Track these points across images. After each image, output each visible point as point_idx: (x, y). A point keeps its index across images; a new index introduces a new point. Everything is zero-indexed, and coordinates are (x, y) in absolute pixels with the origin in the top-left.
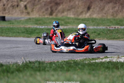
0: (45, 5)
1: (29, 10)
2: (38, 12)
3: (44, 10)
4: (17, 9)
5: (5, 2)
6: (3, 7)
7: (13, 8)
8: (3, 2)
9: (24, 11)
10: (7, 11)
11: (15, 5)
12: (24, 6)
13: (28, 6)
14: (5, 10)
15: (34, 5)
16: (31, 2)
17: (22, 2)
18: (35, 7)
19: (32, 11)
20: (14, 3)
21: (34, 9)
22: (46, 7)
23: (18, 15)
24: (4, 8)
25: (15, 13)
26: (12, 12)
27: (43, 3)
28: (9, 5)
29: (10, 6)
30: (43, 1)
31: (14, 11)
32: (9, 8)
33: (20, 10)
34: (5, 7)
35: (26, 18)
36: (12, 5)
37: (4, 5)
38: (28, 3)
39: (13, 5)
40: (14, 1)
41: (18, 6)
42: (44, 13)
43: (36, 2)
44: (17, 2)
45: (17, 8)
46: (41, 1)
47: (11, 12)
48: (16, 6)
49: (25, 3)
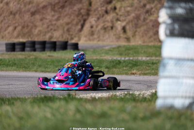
0: (153, 26)
1: (129, 33)
2: (143, 36)
3: (151, 33)
4: (112, 33)
5: (93, 23)
6: (90, 30)
7: (105, 32)
8: (90, 22)
9: (122, 35)
10: (95, 36)
11: (108, 27)
12: (122, 28)
13: (127, 27)
14: (92, 34)
15: (136, 26)
16: (132, 21)
17: (119, 22)
18: (138, 30)
19: (134, 35)
20: (106, 23)
21: (137, 33)
22: (155, 30)
23: (112, 42)
24: (92, 32)
25: (107, 39)
26: (103, 37)
27: (151, 24)
28: (99, 27)
29: (101, 29)
30: (151, 21)
31: (107, 36)
32: (99, 31)
33: (114, 35)
34: (93, 29)
35: (114, 46)
36: (103, 26)
37: (92, 27)
38: (128, 23)
39: (106, 26)
40: (108, 21)
41: (112, 28)
42: (152, 39)
43: (140, 22)
44: (112, 21)
45: (110, 31)
46: (148, 21)
47: (101, 38)
48: (110, 28)
49: (124, 24)
